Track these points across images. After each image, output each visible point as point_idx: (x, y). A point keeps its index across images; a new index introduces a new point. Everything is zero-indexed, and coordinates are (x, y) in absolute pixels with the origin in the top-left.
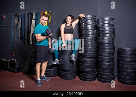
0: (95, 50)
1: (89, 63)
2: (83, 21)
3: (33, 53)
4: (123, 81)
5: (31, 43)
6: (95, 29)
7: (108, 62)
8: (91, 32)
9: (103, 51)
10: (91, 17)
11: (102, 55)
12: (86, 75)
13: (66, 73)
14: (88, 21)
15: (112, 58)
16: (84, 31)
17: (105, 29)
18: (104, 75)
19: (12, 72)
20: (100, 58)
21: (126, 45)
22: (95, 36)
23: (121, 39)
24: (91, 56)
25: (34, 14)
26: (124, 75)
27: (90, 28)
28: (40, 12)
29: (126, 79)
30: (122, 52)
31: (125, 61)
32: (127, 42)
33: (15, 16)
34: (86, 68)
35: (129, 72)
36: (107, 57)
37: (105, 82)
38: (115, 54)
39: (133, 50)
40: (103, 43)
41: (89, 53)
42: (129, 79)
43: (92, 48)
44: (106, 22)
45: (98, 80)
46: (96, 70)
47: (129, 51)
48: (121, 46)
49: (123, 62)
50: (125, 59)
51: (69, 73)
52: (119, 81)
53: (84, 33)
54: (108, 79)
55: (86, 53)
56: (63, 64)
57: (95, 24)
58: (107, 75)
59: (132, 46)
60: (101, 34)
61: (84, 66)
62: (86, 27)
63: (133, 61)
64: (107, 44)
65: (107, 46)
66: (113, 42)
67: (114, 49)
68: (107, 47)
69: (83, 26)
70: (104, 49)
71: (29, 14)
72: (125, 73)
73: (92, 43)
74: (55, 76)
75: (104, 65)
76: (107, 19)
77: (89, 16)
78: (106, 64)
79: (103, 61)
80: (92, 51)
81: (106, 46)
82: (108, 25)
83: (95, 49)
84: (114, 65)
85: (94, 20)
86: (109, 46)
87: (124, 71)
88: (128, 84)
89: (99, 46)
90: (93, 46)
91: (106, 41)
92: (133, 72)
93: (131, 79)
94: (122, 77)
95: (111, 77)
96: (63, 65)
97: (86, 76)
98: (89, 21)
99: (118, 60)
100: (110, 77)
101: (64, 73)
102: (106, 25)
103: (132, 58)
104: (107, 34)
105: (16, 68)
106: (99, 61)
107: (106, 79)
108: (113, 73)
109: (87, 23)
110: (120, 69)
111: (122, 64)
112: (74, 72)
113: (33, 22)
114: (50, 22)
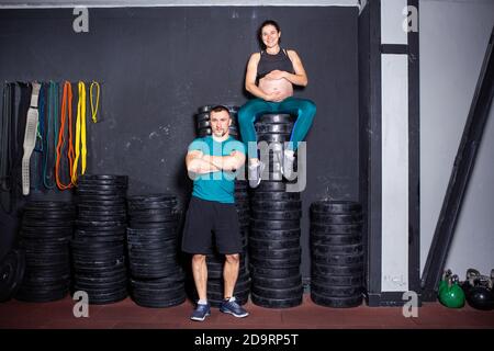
0: (243, 210)
2: (207, 124)
4: (325, 297)
5: (26, 191)
7: (284, 245)
9: (268, 215)
11: (264, 224)
13: (157, 288)
15: (294, 233)
18: (271, 285)
20: (259, 235)
21: (333, 192)
25: (37, 88)
26: (326, 280)
28: (57, 84)
29: (334, 293)
30: (322, 216)
31: (329, 240)
32: (335, 186)
35: (339, 272)
36: (280, 232)
37: (275, 305)
38: (301, 220)
39: (350, 210)
40: (268, 189)
42: (340, 291)
44: (276, 128)
45: (255, 301)
46: (248, 272)
47: (339, 210)
48: (318, 196)
49: (323, 242)
50: (329, 236)
52: (313, 298)
56: (145, 257)
59: (348, 195)
63: (349, 240)
64: (277, 193)
65: (280, 198)
67: (299, 206)
68: (278, 203)
70: (268, 207)
72: (330, 276)
74: (116, 301)
75: (274, 257)
76: (277, 118)
78: (277, 252)
79: (267, 245)
81: (277, 198)
82: (281, 137)
83: (244, 207)
84: (299, 252)
86: (283, 198)
87: (325, 270)
88: (337, 305)
89: (254, 199)
91: (276, 185)
92: (351, 271)
93: (346, 292)
94: (322, 288)
96: (143, 261)
99: (312, 239)
100: (289, 289)
101: (146, 288)
102: (276, 138)
103: (348, 231)
106: (256, 243)
107: (278, 296)
108: (298, 277)
110: (317, 265)
111: (322, 250)
112: (180, 282)
113: (33, 115)
114: (94, 117)
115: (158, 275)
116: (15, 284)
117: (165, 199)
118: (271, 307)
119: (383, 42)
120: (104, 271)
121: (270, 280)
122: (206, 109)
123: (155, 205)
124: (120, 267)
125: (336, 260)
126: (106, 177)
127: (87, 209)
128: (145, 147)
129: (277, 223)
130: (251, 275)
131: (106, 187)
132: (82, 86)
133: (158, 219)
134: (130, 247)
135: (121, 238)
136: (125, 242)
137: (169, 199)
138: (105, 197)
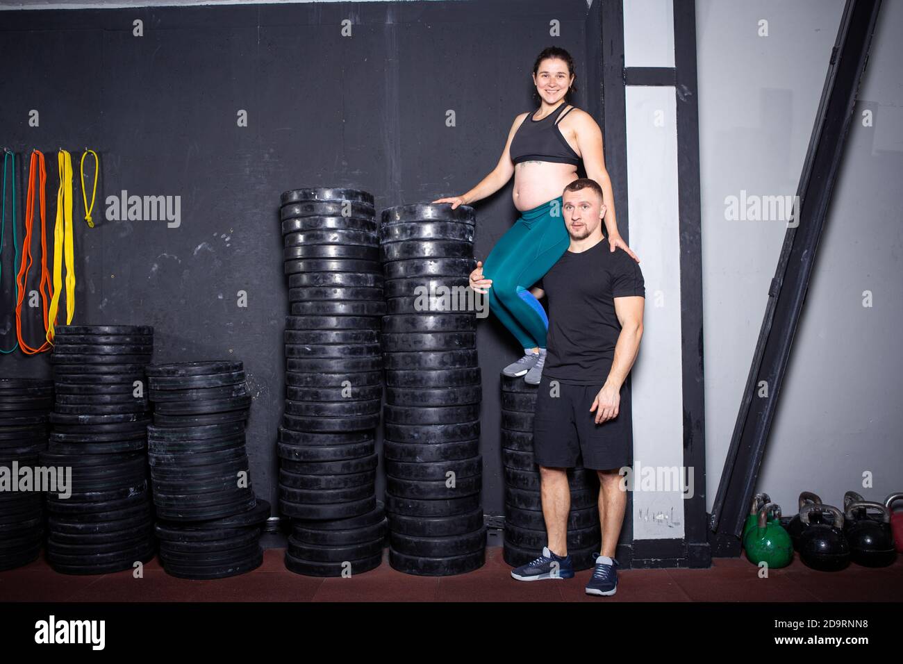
0: (368, 388)
1: (337, 467)
2: (298, 224)
6: (369, 269)
7: (445, 455)
8: (340, 286)
9: (414, 397)
10: (342, 199)
11: (407, 415)
12: (322, 541)
13: (200, 540)
14: (322, 221)
15: (464, 432)
16: (305, 279)
17: (419, 269)
18: (421, 531)
20: (399, 435)
24: (343, 424)
27: (334, 265)
28: (19, 155)
30: (518, 398)
34: (321, 496)
36: (437, 430)
37: (430, 569)
40: (413, 347)
41: (332, 410)
44: (428, 231)
45: (395, 563)
49: (521, 448)
51: (215, 540)
53: (305, 294)
55: (318, 411)
56: (180, 482)
57: (367, 238)
60: (402, 300)
61: (306, 484)
62: (315, 258)
64: (432, 356)
65: (436, 363)
66: (468, 341)
67: (476, 378)
68: (434, 374)
69: (299, 252)
70: (417, 382)
73: (353, 352)
75: (423, 474)
76: (429, 212)
77: (328, 194)
78: (433, 465)
79: (412, 454)
81: (432, 364)
82: (437, 248)
83: (370, 382)
84: (477, 467)
85: (362, 217)
86: (443, 363)
89: (390, 366)
90: (355, 366)
91: (429, 340)
95: (464, 537)
97: (320, 548)
98: (331, 222)
99: (504, 442)
100: (456, 539)
101: (182, 540)
102: (428, 249)
107: (436, 551)
108: (475, 513)
109: (322, 237)
110: (513, 491)
111: (519, 462)
114: (88, 217)
115: (202, 517)
117: (219, 370)
118: (421, 573)
119: (627, 65)
120: (103, 509)
121: (420, 521)
122: (295, 197)
123: (198, 380)
124: (135, 501)
126: (107, 329)
127: (69, 391)
128: (185, 272)
129: (433, 413)
130: (386, 512)
131: (107, 348)
132: (64, 159)
133: (206, 407)
134: (152, 462)
135: (138, 446)
136: (144, 452)
137: (228, 369)
138: (105, 369)
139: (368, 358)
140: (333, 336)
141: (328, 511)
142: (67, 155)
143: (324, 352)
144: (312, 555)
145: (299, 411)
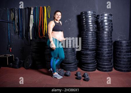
0: (95, 43)
1: (91, 55)
2: (84, 17)
3: (35, 49)
4: (120, 69)
5: (31, 38)
6: (95, 24)
7: (108, 53)
8: (92, 27)
9: (103, 44)
10: (92, 13)
11: (102, 47)
12: (88, 66)
13: (70, 66)
15: (111, 50)
16: (85, 26)
17: (104, 24)
18: (104, 65)
19: (12, 68)
20: (100, 50)
22: (95, 31)
23: (116, 33)
24: (92, 49)
25: (32, 9)
26: (121, 64)
27: (90, 23)
28: (38, 7)
29: (123, 68)
30: (119, 45)
31: (122, 52)
33: (10, 11)
34: (89, 59)
35: (125, 61)
36: (107, 49)
37: (106, 71)
40: (103, 37)
41: (90, 46)
42: (125, 67)
43: (93, 42)
45: (98, 70)
46: (96, 61)
47: (126, 43)
48: (116, 39)
49: (120, 53)
50: (122, 51)
51: (72, 66)
53: (85, 28)
54: (108, 68)
55: (88, 46)
56: (67, 57)
57: (95, 19)
58: (107, 65)
59: (125, 38)
61: (86, 58)
62: (87, 22)
64: (106, 38)
66: (111, 36)
67: (112, 42)
68: (106, 41)
69: (84, 21)
70: (103, 42)
71: (26, 8)
72: (122, 62)
75: (104, 56)
77: (90, 12)
78: (106, 55)
79: (103, 53)
80: (93, 44)
82: (108, 21)
85: (95, 16)
86: (108, 39)
87: (121, 61)
88: (124, 71)
89: (99, 40)
91: (106, 35)
92: (129, 61)
93: (127, 67)
94: (119, 66)
95: (111, 66)
98: (90, 17)
100: (109, 66)
101: (67, 66)
102: (105, 21)
103: (128, 49)
104: (107, 29)
105: (17, 63)
106: (99, 53)
107: (106, 68)
108: (111, 63)
109: (88, 19)
110: (117, 59)
111: (119, 55)
112: (76, 64)
113: (32, 17)
115: (70, 62)
116: (30, 65)
118: (104, 71)
125: (124, 58)
128: (64, 25)
129: (106, 47)
139: (95, 38)
140: (90, 35)
141: (90, 62)
142: (45, 7)
143: (89, 37)
144: (87, 68)
145: (85, 46)
